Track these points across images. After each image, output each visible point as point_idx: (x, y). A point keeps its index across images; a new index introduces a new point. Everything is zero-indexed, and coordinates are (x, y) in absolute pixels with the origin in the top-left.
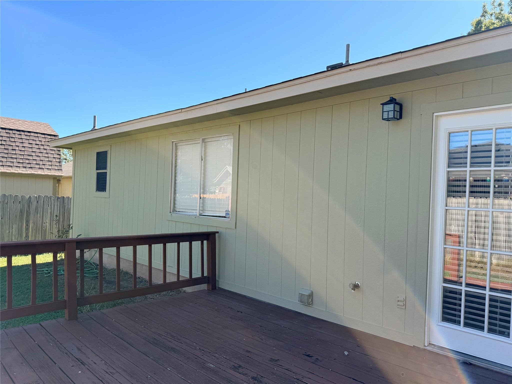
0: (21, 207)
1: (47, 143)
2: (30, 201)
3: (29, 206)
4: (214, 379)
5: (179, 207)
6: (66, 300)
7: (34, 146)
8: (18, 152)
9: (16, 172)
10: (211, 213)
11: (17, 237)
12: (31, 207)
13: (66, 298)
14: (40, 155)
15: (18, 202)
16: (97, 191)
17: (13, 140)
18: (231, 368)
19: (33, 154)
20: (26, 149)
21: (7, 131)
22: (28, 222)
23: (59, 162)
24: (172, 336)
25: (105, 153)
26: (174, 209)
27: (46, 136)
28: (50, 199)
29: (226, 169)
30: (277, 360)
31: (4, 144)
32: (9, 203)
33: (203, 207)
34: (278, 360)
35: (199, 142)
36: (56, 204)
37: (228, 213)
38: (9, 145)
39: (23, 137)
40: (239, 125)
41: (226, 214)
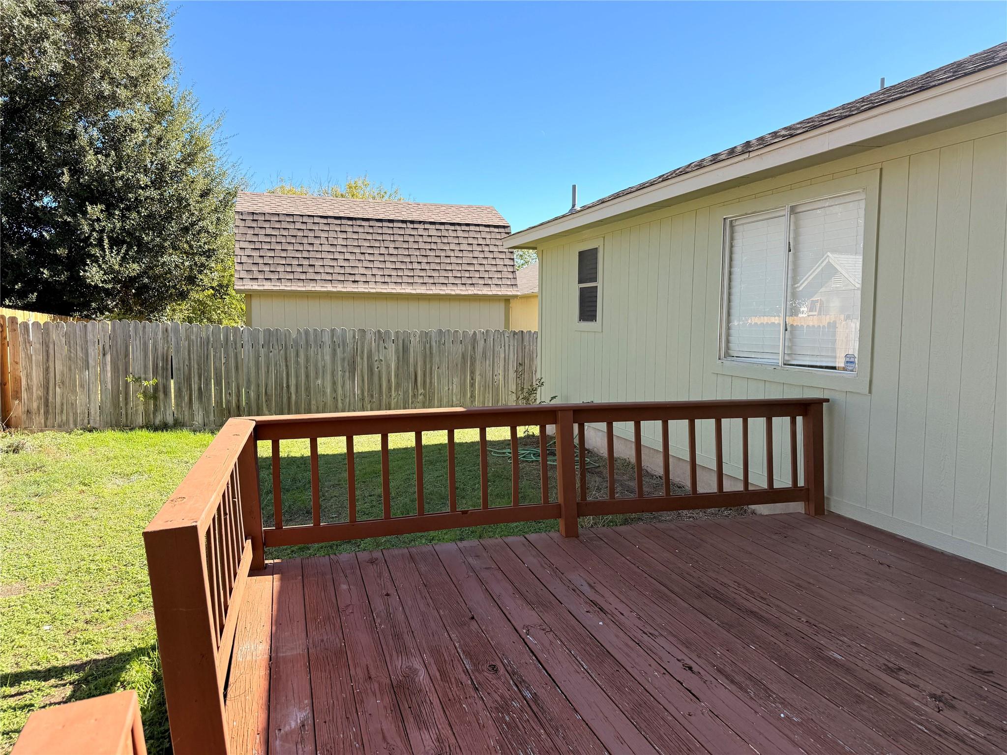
0: (463, 350)
1: (493, 242)
2: (475, 339)
3: (474, 348)
4: (846, 681)
5: (736, 348)
6: (560, 505)
7: (475, 248)
8: (453, 260)
9: (453, 293)
10: (811, 361)
11: (458, 397)
12: (476, 350)
13: (560, 500)
14: (485, 262)
15: (459, 341)
16: (580, 320)
17: (445, 240)
18: (880, 668)
19: (475, 261)
20: (465, 254)
21: (438, 227)
22: (473, 373)
23: (512, 272)
24: (748, 590)
25: (594, 252)
26: (727, 351)
27: (492, 229)
28: (502, 336)
29: (827, 260)
30: (988, 672)
31: (433, 249)
32: (446, 344)
33: (790, 348)
34: (991, 672)
35: (782, 213)
36: (512, 344)
37: (852, 360)
38: (441, 250)
39: (460, 234)
40: (881, 170)
41: (847, 362)
